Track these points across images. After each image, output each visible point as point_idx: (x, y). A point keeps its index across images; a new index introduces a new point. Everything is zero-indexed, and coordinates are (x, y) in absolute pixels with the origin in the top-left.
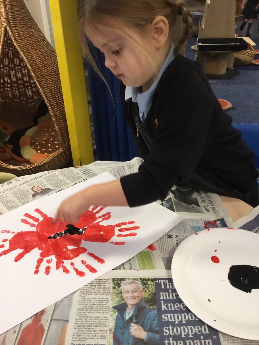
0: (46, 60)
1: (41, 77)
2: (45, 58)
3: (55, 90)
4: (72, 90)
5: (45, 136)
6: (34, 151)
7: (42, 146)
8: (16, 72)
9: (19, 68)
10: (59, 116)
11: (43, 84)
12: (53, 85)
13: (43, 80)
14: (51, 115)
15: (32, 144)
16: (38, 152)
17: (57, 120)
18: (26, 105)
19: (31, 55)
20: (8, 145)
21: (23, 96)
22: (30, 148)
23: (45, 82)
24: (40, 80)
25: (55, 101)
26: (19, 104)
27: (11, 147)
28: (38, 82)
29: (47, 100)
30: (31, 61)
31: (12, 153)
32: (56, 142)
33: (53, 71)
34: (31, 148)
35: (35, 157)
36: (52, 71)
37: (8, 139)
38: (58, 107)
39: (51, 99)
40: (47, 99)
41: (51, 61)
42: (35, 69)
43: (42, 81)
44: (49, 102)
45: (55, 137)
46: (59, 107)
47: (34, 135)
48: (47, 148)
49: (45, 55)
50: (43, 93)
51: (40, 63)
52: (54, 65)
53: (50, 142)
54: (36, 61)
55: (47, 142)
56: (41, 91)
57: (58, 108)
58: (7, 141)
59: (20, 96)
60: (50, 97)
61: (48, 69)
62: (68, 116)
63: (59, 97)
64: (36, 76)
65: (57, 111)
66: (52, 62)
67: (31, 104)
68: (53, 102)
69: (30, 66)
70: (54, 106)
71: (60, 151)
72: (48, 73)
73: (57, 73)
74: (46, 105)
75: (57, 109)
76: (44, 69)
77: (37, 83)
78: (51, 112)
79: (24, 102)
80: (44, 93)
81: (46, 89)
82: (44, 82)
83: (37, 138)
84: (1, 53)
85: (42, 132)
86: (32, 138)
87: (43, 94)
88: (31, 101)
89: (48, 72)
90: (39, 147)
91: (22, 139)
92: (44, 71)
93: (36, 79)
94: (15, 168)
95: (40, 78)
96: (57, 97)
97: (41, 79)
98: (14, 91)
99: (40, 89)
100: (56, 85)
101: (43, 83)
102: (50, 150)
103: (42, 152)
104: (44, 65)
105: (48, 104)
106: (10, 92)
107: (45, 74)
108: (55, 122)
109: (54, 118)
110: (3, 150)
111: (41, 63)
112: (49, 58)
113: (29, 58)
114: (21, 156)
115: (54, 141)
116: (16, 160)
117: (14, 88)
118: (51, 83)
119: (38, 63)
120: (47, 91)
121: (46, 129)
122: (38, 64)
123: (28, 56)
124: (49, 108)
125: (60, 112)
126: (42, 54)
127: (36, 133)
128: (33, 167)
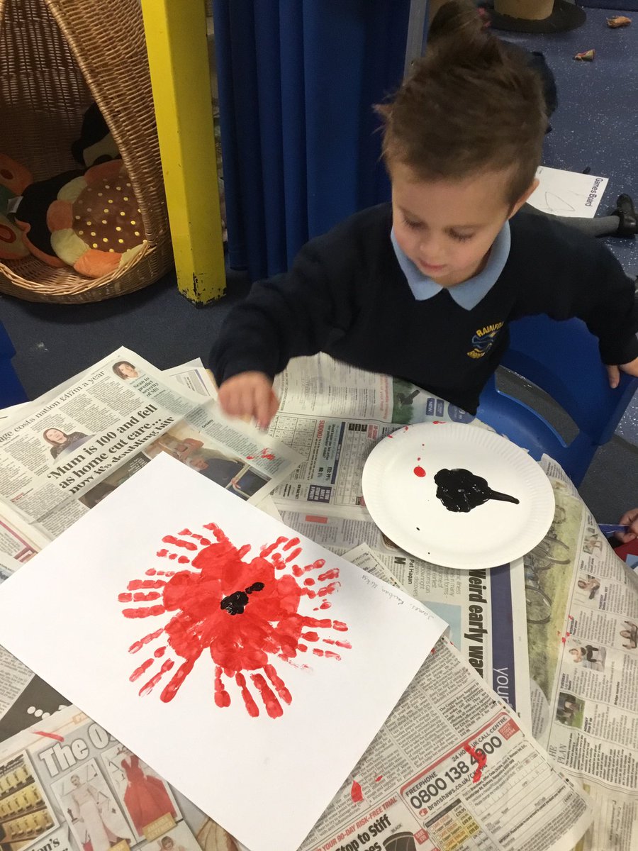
0: (112, 25)
1: (102, 71)
2: (111, 20)
3: (136, 102)
4: (179, 118)
5: (108, 206)
6: (82, 245)
7: (102, 231)
8: (28, 31)
9: (37, 21)
10: (146, 168)
11: (108, 90)
12: (130, 89)
13: (107, 78)
14: (127, 167)
15: (77, 226)
16: (92, 247)
17: (141, 181)
18: (53, 111)
19: (76, 14)
20: (17, 220)
21: (45, 87)
22: (73, 234)
23: (111, 84)
24: (101, 80)
25: (136, 132)
26: (36, 109)
27: (28, 227)
28: (96, 87)
29: (117, 130)
30: (77, 29)
31: (31, 245)
32: (133, 223)
33: (129, 52)
34: (75, 236)
35: (86, 258)
36: (127, 53)
37: (17, 205)
38: (142, 146)
39: (126, 126)
40: (118, 128)
41: (124, 24)
42: (89, 51)
43: (104, 82)
44: (122, 136)
45: (131, 208)
46: (145, 146)
47: (81, 202)
48: (114, 237)
49: (109, 11)
50: (107, 113)
51: (98, 34)
52: (131, 35)
53: (119, 221)
54: (89, 30)
55: (113, 221)
56: (103, 108)
57: (144, 150)
58: (14, 211)
59: (37, 88)
60: (124, 121)
61: (119, 50)
62: (167, 173)
63: (144, 120)
64: (92, 71)
65: (140, 157)
66: (127, 28)
67: (67, 110)
68: (131, 135)
69: (68, 27)
70: (134, 144)
71: (146, 251)
72: (117, 60)
73: (140, 57)
74: (115, 141)
75: (141, 151)
76: (109, 50)
77: (93, 87)
78: (127, 159)
79: (48, 103)
80: (111, 112)
81: (115, 103)
82: (109, 85)
83: (89, 210)
84: (4, 8)
85: (100, 194)
86: (76, 208)
87: (108, 116)
88: (65, 103)
89: (119, 56)
90: (93, 234)
91: (52, 210)
92: (108, 55)
93: (91, 79)
94: (46, 291)
95: (99, 73)
96: (139, 121)
97: (102, 77)
98: (23, 78)
99: (101, 104)
100: (138, 91)
101: (106, 86)
102: (121, 241)
103: (103, 248)
104: (110, 39)
105: (120, 141)
106: (13, 81)
107: (112, 64)
108: (135, 185)
109: (132, 174)
110: (8, 236)
111: (101, 33)
112: (119, 17)
113: (73, 20)
114: (52, 253)
115: (127, 218)
116: (42, 262)
117: (24, 69)
118: (125, 87)
119: (93, 35)
120: (117, 107)
121: (107, 187)
122: (94, 38)
123: (70, 16)
124: (123, 149)
125: (147, 158)
126: (102, 9)
127: (84, 195)
128: (86, 289)
